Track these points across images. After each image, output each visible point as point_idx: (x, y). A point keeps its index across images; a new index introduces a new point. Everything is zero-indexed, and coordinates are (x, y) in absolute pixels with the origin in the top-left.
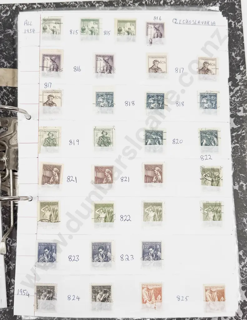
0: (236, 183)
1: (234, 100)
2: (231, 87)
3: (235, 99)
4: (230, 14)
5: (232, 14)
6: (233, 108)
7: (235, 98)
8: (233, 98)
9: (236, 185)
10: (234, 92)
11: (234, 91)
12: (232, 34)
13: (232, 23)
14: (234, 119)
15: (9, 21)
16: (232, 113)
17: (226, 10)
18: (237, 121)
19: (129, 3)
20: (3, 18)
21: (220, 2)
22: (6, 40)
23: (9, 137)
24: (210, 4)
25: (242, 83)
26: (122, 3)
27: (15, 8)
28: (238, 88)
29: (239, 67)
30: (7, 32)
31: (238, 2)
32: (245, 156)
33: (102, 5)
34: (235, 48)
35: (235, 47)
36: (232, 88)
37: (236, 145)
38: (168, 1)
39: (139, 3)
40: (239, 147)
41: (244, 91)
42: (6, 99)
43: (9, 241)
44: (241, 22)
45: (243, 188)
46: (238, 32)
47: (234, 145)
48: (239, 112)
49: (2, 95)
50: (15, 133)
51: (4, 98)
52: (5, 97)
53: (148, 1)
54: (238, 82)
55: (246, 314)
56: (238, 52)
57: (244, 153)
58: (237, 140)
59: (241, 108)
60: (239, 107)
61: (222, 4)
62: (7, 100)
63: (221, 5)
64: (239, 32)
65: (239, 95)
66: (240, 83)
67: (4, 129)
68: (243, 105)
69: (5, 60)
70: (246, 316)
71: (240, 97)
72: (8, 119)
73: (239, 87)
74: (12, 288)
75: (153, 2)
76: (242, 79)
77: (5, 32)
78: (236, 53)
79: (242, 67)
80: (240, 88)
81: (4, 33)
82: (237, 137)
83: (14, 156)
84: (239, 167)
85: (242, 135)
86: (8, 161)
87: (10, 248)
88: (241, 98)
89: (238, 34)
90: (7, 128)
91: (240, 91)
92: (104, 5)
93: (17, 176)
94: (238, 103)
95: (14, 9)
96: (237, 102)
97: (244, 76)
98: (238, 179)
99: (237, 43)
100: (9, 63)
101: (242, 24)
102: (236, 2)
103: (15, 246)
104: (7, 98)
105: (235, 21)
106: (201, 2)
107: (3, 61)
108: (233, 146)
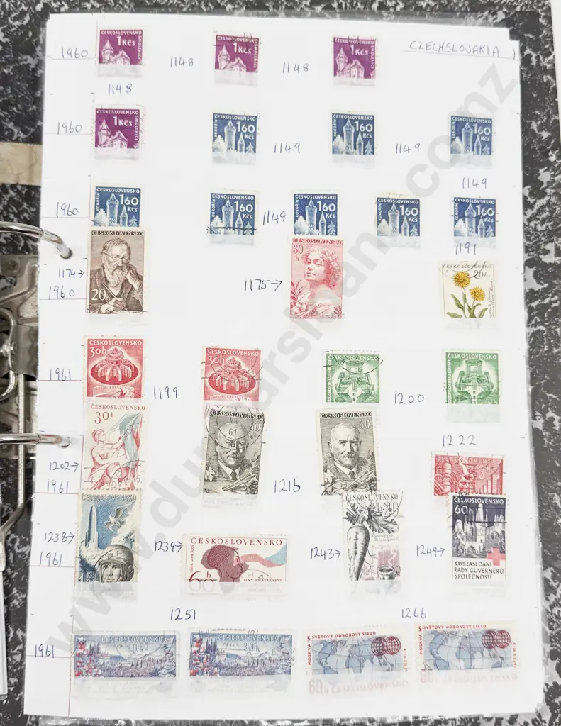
0: (538, 413)
1: (536, 228)
2: (529, 199)
3: (536, 225)
4: (528, 37)
5: (531, 36)
6: (532, 246)
7: (537, 223)
8: (532, 224)
9: (538, 418)
10: (535, 210)
11: (536, 208)
12: (532, 81)
13: (531, 56)
14: (534, 269)
15: (28, 37)
16: (529, 257)
17: (518, 28)
18: (541, 275)
19: (302, 6)
20: (14, 29)
21: (505, 10)
22: (19, 80)
23: (18, 300)
24: (483, 12)
25: (553, 191)
26: (286, 6)
27: (42, 9)
28: (543, 201)
29: (546, 154)
30: (21, 61)
31: (545, 11)
32: (558, 352)
33: (241, 7)
34: (538, 112)
35: (538, 110)
36: (531, 200)
37: (538, 328)
38: (390, 4)
39: (323, 6)
40: (545, 334)
41: (558, 209)
42: (13, 213)
43: (13, 541)
44: (550, 54)
45: (555, 426)
46: (544, 77)
47: (534, 329)
48: (545, 254)
49: (6, 203)
50: (34, 290)
51: (11, 211)
52: (12, 209)
53: (344, 3)
54: (543, 186)
55: (560, 715)
56: (544, 121)
57: (557, 346)
58: (542, 317)
59: (550, 247)
60: (546, 243)
61: (509, 13)
62: (16, 215)
63: (508, 16)
64: (547, 78)
65: (545, 217)
66: (548, 191)
67: (7, 281)
68: (555, 238)
69: (16, 125)
70: (560, 719)
71: (549, 221)
72: (17, 258)
73: (547, 198)
74: (18, 650)
75: (357, 4)
76: (554, 181)
77: (18, 62)
78: (539, 123)
79: (554, 155)
80: (548, 202)
81: (14, 63)
82: (541, 309)
83: (28, 344)
84: (546, 379)
85: (552, 306)
86: (14, 355)
87: (14, 557)
88: (549, 224)
89: (545, 81)
90: (14, 279)
91: (549, 208)
92: (244, 8)
93: (35, 390)
94: (544, 235)
95: (40, 10)
96: (541, 231)
97: (557, 175)
98: (543, 406)
99: (543, 101)
100: (25, 132)
101: (554, 60)
102: (540, 10)
103: (27, 553)
104: (16, 211)
105: (538, 53)
106: (463, 9)
107: (11, 125)
108: (532, 331)
